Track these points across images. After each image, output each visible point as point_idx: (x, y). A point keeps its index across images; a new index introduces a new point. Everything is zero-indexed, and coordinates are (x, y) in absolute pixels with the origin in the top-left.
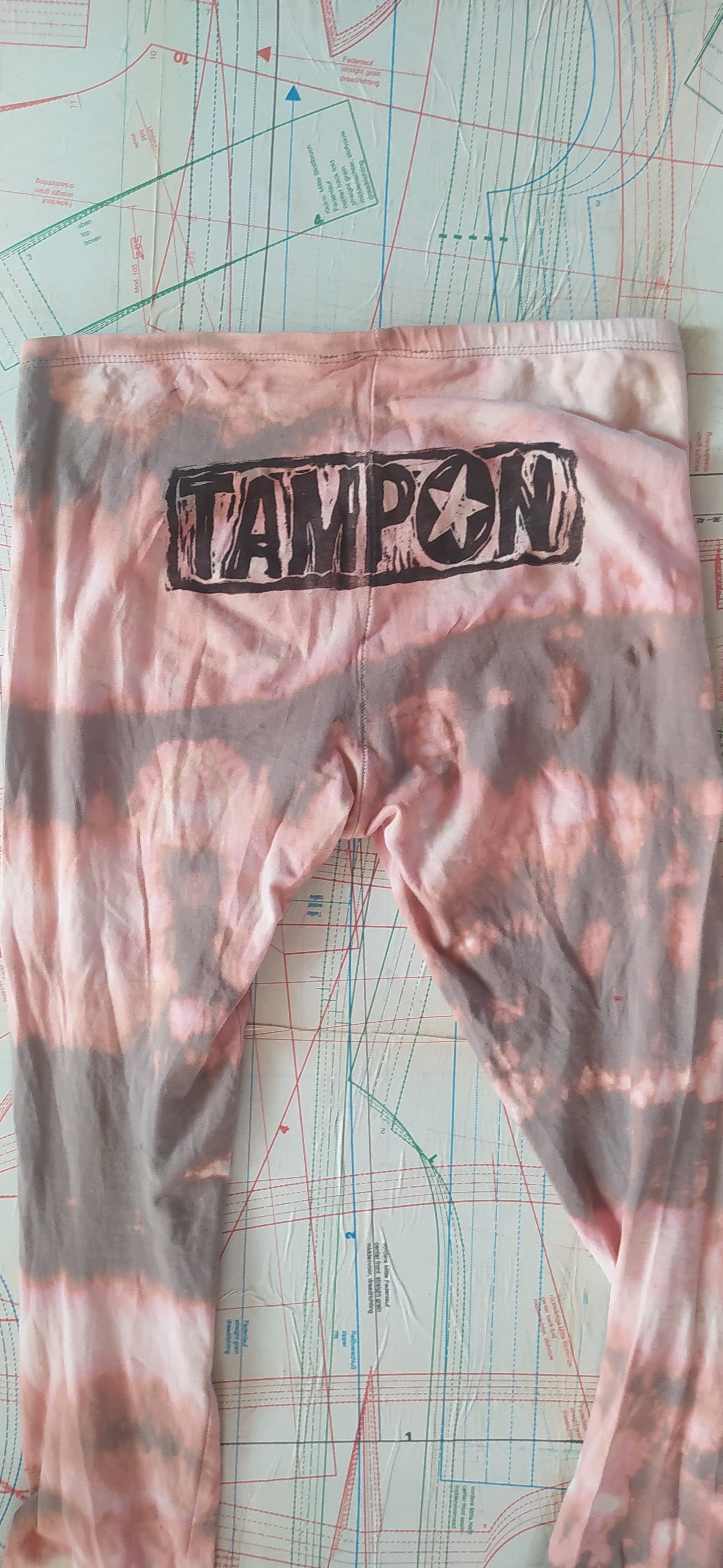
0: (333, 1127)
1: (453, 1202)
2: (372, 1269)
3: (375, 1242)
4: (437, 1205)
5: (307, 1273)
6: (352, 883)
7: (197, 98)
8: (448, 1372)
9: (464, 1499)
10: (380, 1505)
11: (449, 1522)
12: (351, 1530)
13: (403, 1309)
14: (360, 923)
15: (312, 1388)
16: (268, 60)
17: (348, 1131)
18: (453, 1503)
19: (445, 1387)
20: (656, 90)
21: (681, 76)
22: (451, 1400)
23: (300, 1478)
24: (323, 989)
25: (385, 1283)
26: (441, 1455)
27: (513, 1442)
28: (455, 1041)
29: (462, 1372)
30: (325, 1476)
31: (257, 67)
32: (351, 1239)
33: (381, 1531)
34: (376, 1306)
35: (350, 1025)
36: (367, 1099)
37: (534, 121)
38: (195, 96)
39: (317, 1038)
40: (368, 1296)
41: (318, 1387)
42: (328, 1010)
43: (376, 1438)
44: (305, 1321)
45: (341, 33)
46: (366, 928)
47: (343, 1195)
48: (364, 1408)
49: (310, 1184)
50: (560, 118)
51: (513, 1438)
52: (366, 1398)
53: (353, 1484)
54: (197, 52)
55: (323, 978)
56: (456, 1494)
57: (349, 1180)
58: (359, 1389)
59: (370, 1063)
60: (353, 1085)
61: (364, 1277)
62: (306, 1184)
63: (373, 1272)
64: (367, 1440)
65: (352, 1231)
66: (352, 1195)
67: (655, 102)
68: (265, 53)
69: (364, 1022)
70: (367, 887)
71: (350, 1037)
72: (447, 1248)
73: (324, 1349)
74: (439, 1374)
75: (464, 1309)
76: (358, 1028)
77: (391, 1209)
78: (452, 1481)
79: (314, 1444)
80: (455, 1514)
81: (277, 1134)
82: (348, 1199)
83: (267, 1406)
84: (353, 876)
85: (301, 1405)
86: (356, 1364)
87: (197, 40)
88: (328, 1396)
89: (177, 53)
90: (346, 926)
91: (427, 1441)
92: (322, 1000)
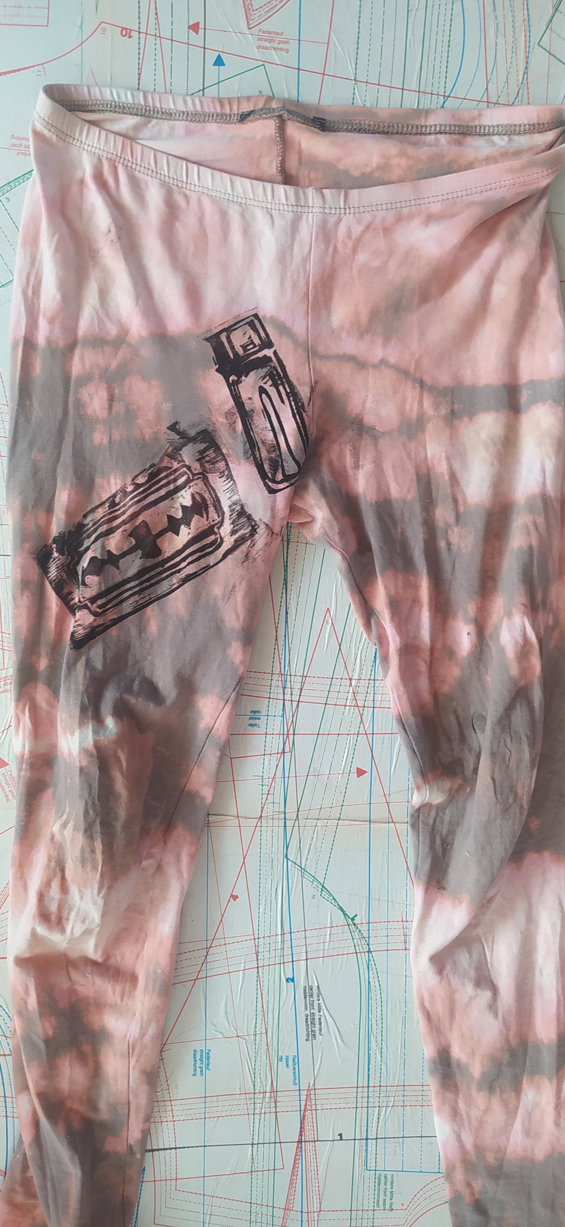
0: (273, 895)
1: (371, 952)
2: (308, 1006)
3: (310, 985)
4: (358, 954)
5: (256, 1010)
6: (284, 700)
7: (140, 66)
8: (370, 1085)
9: (385, 1184)
10: (319, 1191)
11: (374, 1202)
12: (296, 1211)
13: (334, 1037)
14: (291, 732)
15: (263, 1101)
16: (197, 33)
17: (286, 897)
18: (377, 1188)
19: (368, 1097)
20: (515, 50)
21: (535, 39)
22: (373, 1107)
23: (255, 1171)
24: (262, 785)
25: (319, 1017)
26: (367, 1150)
27: (423, 1138)
28: (370, 824)
29: (382, 1085)
30: (274, 1170)
31: (188, 39)
32: (291, 983)
33: (320, 1211)
34: (311, 1035)
35: (285, 813)
36: (300, 872)
37: (415, 78)
38: (139, 64)
39: (259, 824)
40: (305, 1027)
41: (267, 1100)
42: (267, 802)
43: (314, 1138)
44: (255, 1048)
45: (257, 10)
46: (296, 736)
47: (283, 948)
48: (304, 1116)
49: (257, 940)
50: (437, 75)
51: (423, 1135)
52: (305, 1107)
53: (297, 1175)
54: (139, 28)
55: (262, 777)
56: (379, 1180)
57: (287, 937)
58: (300, 1100)
59: (302, 843)
60: (289, 861)
61: (302, 1013)
62: (253, 940)
63: (308, 1009)
64: (308, 1140)
65: (291, 977)
66: (290, 949)
67: (514, 60)
68: (195, 28)
69: (297, 810)
70: (296, 703)
71: (285, 823)
72: (367, 988)
73: (271, 1070)
74: (363, 1087)
75: (382, 1036)
76: (291, 815)
77: (321, 959)
78: (375, 1170)
79: (265, 1145)
80: (378, 1196)
81: (229, 901)
82: (287, 951)
83: (227, 1116)
84: (284, 694)
85: (254, 1114)
86: (297, 1082)
87: (139, 18)
88: (276, 1107)
89: (123, 29)
90: (280, 734)
91: (355, 1140)
92: (262, 794)
